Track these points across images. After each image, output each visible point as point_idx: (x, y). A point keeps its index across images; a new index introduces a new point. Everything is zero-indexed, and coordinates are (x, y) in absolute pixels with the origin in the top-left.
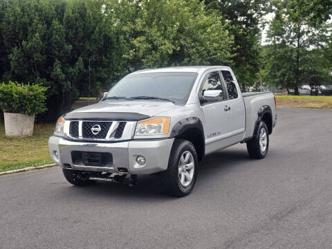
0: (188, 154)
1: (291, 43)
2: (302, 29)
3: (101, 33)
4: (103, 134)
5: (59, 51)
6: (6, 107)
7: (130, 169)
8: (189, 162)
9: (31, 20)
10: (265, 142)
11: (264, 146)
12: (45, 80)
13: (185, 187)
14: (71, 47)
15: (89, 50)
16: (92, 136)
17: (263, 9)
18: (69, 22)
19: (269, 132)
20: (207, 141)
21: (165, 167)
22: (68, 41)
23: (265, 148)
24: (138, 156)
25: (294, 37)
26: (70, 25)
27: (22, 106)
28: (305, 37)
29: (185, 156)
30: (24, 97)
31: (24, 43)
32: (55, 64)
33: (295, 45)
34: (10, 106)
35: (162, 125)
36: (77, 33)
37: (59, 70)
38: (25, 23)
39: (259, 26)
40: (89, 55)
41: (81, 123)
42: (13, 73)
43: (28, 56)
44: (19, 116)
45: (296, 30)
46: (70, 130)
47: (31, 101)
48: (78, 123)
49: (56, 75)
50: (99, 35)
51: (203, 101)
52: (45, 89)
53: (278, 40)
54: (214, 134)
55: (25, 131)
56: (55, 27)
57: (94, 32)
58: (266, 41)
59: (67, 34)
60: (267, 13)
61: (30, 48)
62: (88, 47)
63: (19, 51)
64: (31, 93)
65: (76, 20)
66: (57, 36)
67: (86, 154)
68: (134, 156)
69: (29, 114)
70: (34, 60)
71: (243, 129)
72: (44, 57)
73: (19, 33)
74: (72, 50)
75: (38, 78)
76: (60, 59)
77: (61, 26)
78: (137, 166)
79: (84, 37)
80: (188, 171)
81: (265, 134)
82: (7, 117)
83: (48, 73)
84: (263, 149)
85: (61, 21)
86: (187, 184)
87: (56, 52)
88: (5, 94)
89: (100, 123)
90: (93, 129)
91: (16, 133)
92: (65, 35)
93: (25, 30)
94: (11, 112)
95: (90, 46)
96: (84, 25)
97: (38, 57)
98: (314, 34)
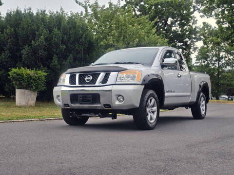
0: (153, 100)
1: (214, 64)
2: (221, 55)
3: (86, 38)
4: (93, 82)
5: (56, 50)
6: (18, 85)
7: (113, 105)
8: (153, 106)
9: (38, 27)
10: (204, 108)
11: (203, 110)
12: (46, 68)
13: (151, 123)
14: (64, 47)
15: (77, 50)
16: (86, 83)
17: (195, 38)
18: (65, 30)
19: (207, 101)
20: (166, 94)
21: (138, 105)
22: (63, 42)
23: (204, 112)
24: (119, 96)
25: (216, 61)
26: (65, 32)
27: (29, 84)
28: (223, 61)
29: (151, 100)
30: (31, 78)
31: (33, 42)
32: (54, 58)
33: (216, 66)
34: (21, 84)
35: (136, 75)
36: (69, 38)
37: (56, 62)
38: (34, 30)
39: (191, 50)
40: (77, 53)
41: (77, 75)
42: (24, 63)
43: (35, 51)
44: (26, 91)
45: (217, 56)
46: (70, 80)
47: (35, 81)
48: (75, 75)
49: (54, 65)
50: (85, 40)
51: (163, 66)
52: (45, 74)
53: (204, 62)
54: (171, 92)
55: (30, 102)
56: (55, 33)
57: (82, 38)
58: (196, 63)
59: (63, 38)
60: (197, 41)
61: (37, 46)
62: (77, 48)
63: (29, 48)
64: (36, 75)
65: (70, 29)
66: (56, 39)
67: (81, 96)
68: (116, 95)
69: (34, 90)
70: (39, 54)
71: (189, 94)
72: (46, 53)
73: (29, 36)
74: (65, 50)
75: (42, 66)
76: (57, 54)
77: (59, 32)
78: (117, 103)
79: (74, 41)
80: (153, 112)
81: (204, 102)
82: (18, 92)
83: (48, 64)
84: (203, 113)
85: (59, 29)
86: (152, 121)
87: (55, 50)
88: (18, 75)
89: (91, 75)
90: (86, 78)
91: (23, 104)
92: (61, 39)
93: (34, 34)
94: (21, 88)
95: (79, 47)
96: (75, 33)
97: (42, 52)
98: (229, 59)
